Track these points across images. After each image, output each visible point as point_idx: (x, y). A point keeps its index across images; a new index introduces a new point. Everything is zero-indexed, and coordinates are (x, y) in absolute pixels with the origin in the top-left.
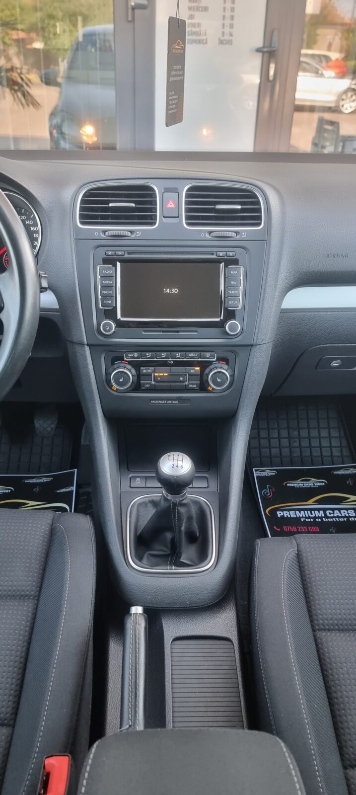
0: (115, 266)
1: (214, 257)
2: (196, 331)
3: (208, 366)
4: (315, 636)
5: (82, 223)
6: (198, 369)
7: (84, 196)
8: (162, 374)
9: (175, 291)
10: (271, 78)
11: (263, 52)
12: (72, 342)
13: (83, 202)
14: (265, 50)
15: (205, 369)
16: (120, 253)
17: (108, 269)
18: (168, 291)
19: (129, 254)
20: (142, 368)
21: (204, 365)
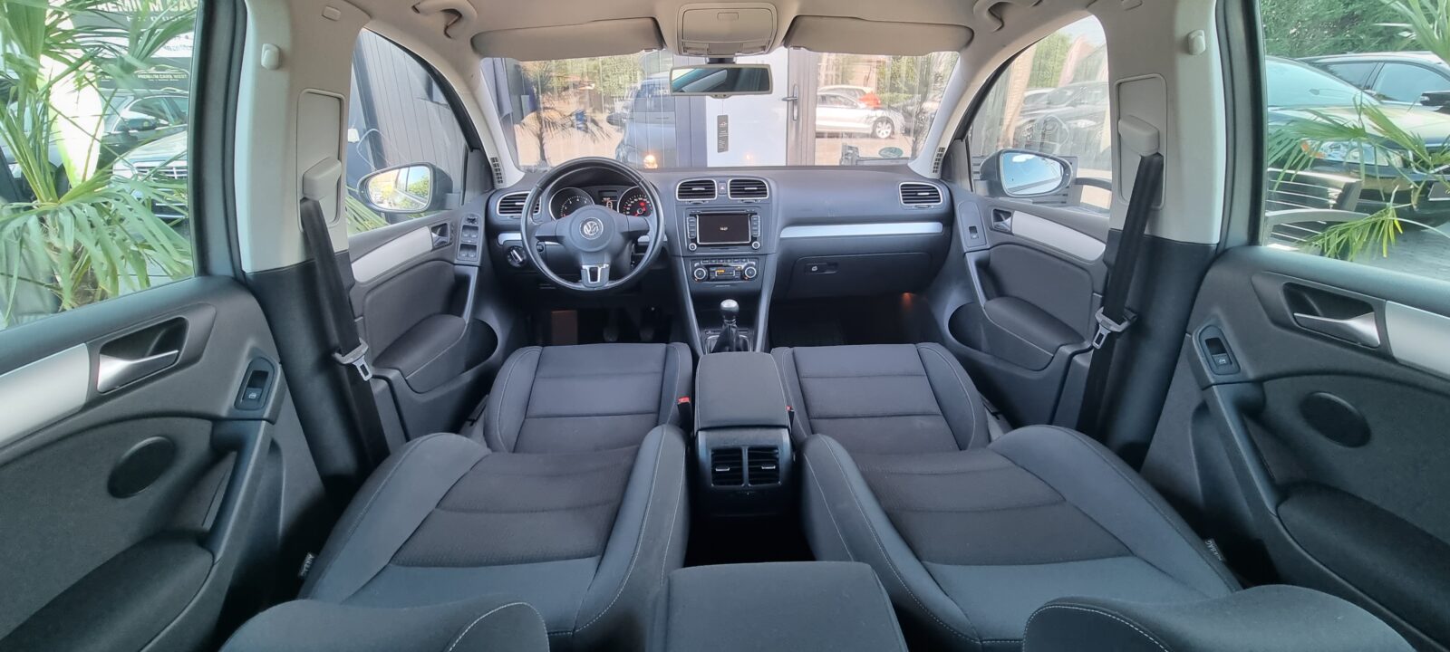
0: (696, 218)
1: (745, 212)
2: (738, 248)
4: (810, 423)
5: (679, 198)
7: (680, 186)
8: (721, 271)
9: (726, 229)
10: (795, 118)
11: (788, 101)
12: (675, 256)
13: (679, 189)
14: (789, 99)
16: (698, 212)
17: (693, 219)
18: (722, 229)
19: (702, 212)
20: (710, 269)
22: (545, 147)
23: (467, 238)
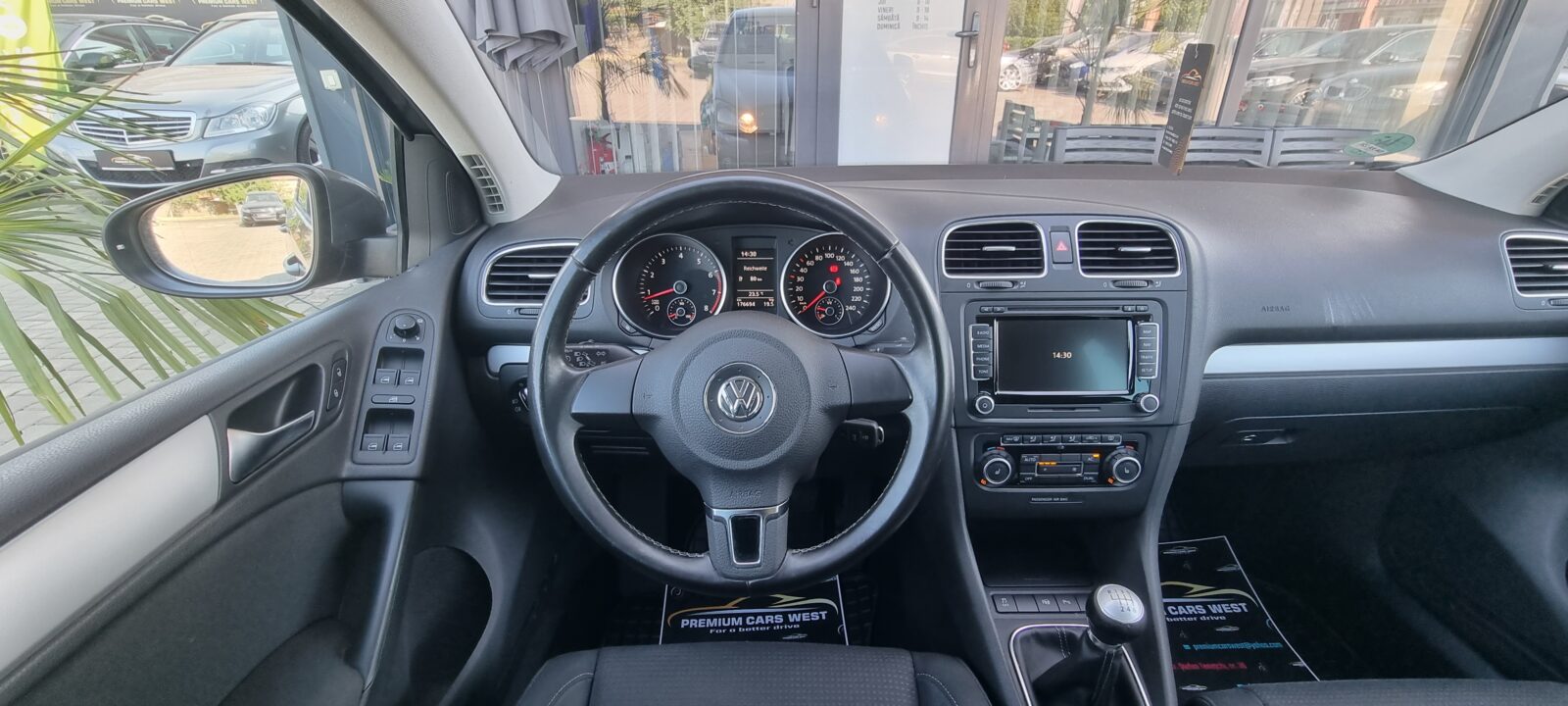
0: (992, 325)
1: (1120, 312)
2: (1099, 408)
3: (1110, 452)
5: (948, 272)
6: (1097, 456)
7: (949, 237)
8: (1049, 462)
10: (972, 65)
11: (963, 37)
13: (948, 245)
14: (965, 34)
15: (1106, 457)
16: (999, 309)
17: (984, 329)
18: (1059, 356)
19: (1009, 309)
20: (1023, 456)
21: (1105, 451)
22: (607, 98)
23: (385, 388)
